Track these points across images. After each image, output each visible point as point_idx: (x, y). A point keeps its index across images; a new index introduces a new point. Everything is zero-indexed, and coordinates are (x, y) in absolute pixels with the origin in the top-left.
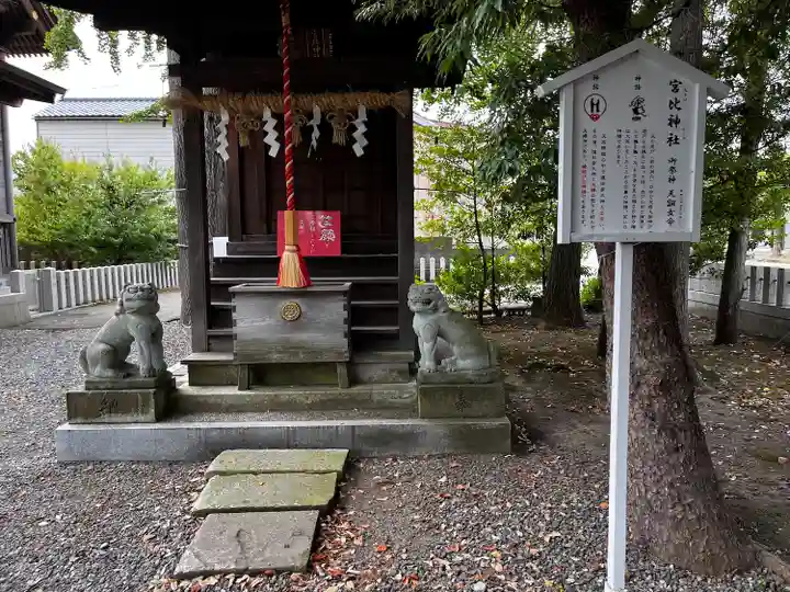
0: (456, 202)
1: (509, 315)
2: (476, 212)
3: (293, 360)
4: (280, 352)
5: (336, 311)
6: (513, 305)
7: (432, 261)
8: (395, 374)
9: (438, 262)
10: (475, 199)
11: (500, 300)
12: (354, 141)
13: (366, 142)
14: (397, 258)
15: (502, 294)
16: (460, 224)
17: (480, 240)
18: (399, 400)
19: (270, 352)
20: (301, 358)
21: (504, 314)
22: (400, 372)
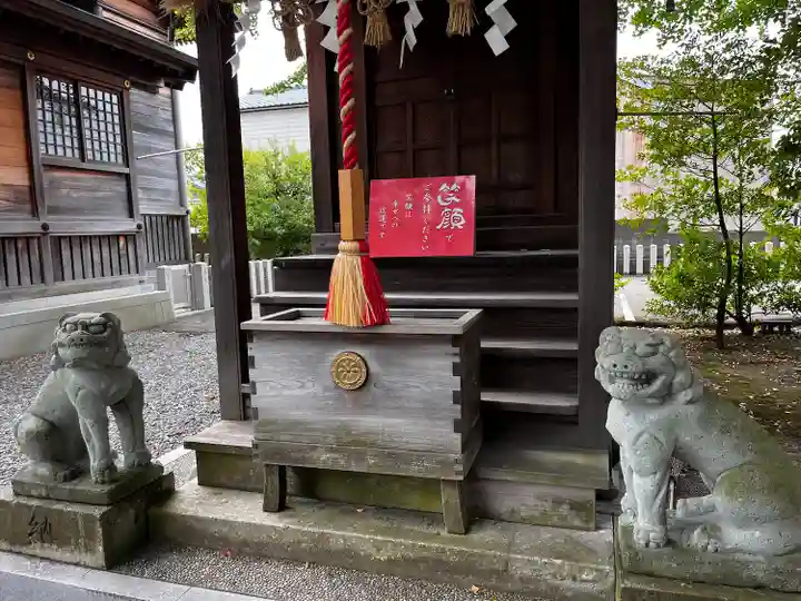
0: (684, 164)
1: (763, 332)
2: (716, 179)
3: (354, 468)
4: (332, 450)
5: (437, 376)
6: (771, 317)
7: (640, 249)
8: (564, 509)
9: (647, 251)
10: (715, 159)
11: (749, 309)
12: (488, 23)
13: (511, 24)
14: (575, 259)
15: (753, 300)
16: (689, 197)
17: (722, 221)
18: (568, 583)
19: (315, 448)
20: (370, 464)
21: (756, 330)
22: (576, 507)
